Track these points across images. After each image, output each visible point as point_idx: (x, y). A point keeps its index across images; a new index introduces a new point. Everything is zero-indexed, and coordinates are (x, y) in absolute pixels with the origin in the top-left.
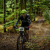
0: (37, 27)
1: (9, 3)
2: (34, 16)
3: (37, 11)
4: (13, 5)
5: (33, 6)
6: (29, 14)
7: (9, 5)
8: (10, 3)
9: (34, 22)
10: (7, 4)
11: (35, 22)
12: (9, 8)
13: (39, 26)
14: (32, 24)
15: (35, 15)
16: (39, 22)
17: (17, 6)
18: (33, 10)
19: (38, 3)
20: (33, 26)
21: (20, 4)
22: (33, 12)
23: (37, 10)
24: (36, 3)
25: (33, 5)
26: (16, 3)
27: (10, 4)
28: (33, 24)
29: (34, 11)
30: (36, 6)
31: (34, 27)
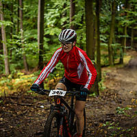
0: (128, 80)
1: (52, 14)
2: (121, 50)
3: (128, 36)
4: (63, 19)
5: (117, 22)
6: (107, 45)
7: (52, 20)
8: (56, 15)
9: (119, 66)
10: (47, 16)
11: (122, 66)
12: (54, 27)
13: (133, 79)
14: (115, 71)
15: (123, 48)
16: (133, 65)
17: (74, 22)
18: (117, 34)
19: (131, 14)
20: (117, 78)
21: (82, 17)
22: (117, 39)
23: (128, 34)
24: (126, 15)
25: (118, 18)
26: (73, 15)
27: (57, 18)
28: (117, 72)
29: (119, 37)
30: (127, 21)
31: (121, 81)
